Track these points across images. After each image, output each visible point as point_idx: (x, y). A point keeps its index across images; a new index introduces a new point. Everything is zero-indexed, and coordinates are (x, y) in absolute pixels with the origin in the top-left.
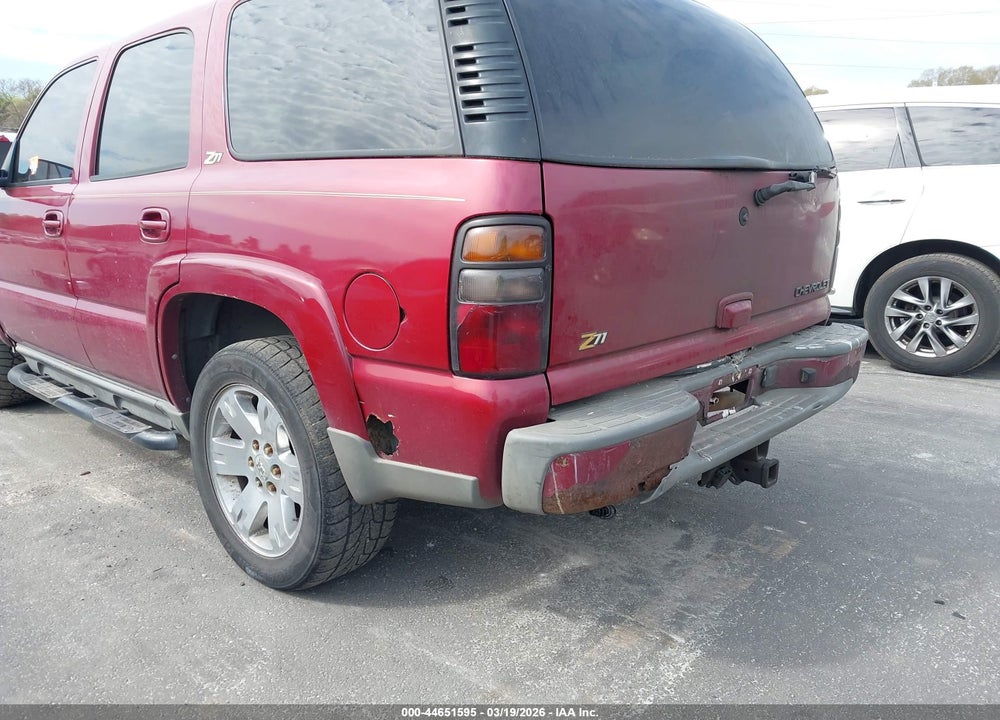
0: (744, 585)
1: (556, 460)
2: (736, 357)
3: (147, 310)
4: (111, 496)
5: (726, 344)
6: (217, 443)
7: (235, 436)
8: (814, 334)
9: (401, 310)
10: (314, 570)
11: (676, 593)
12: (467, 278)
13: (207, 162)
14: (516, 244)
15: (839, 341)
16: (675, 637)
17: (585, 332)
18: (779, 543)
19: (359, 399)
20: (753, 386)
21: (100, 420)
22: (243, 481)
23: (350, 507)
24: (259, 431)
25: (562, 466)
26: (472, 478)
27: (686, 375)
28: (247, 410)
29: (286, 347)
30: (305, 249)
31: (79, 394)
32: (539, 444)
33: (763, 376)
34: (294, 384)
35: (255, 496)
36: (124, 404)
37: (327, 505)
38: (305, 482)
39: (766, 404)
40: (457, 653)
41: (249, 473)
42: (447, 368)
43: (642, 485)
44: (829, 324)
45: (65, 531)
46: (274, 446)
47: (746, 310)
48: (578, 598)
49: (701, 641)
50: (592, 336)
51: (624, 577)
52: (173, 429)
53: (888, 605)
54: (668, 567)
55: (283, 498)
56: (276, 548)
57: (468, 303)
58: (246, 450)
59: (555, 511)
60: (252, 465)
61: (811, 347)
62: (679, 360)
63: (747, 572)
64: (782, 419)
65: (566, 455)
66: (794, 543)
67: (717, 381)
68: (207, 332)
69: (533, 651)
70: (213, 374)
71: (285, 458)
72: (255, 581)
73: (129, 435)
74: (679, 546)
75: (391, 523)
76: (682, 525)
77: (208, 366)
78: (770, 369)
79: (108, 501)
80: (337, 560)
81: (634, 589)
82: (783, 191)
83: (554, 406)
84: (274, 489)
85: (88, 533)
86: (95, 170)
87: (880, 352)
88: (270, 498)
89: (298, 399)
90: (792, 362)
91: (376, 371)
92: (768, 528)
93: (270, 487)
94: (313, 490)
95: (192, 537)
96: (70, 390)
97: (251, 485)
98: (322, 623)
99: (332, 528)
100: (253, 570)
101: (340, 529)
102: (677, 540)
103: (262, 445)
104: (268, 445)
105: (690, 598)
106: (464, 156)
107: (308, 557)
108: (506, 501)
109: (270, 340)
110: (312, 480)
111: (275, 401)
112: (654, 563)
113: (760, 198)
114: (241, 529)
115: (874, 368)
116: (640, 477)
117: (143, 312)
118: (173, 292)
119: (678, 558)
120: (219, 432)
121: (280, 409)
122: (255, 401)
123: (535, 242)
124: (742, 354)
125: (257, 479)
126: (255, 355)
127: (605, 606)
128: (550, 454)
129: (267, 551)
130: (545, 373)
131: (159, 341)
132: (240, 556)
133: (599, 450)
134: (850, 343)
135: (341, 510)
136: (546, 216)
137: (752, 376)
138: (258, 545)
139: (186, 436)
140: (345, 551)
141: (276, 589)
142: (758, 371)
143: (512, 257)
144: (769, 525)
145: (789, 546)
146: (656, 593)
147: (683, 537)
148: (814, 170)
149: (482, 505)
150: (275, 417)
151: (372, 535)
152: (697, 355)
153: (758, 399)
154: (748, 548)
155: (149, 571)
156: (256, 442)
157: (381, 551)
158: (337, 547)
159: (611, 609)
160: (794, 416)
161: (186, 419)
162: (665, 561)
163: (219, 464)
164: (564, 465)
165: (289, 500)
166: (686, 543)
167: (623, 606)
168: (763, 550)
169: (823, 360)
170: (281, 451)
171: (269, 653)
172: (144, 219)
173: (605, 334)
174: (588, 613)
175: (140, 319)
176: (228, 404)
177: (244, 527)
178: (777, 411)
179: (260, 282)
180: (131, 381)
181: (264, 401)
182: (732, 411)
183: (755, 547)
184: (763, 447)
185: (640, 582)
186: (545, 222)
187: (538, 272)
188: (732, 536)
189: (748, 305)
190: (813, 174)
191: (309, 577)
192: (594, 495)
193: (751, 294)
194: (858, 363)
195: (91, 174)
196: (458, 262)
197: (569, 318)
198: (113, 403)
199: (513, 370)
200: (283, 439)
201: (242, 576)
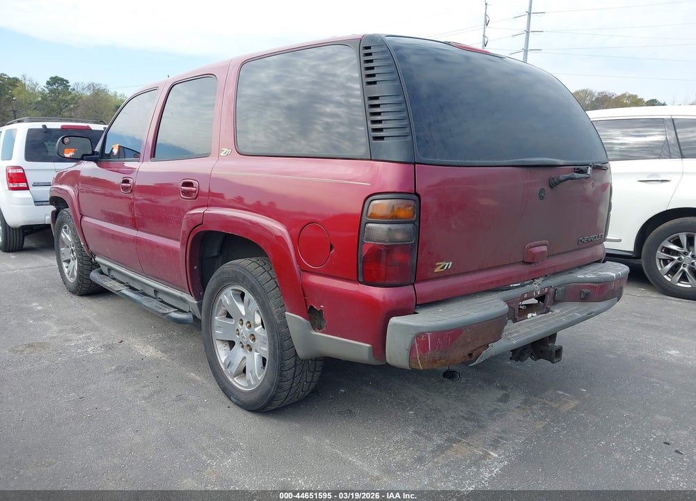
0: (539, 426)
1: (418, 336)
2: (536, 280)
3: (181, 239)
4: (149, 351)
5: (530, 273)
6: (218, 319)
7: (229, 316)
8: (592, 268)
9: (331, 245)
10: (273, 398)
11: (494, 428)
12: (369, 228)
13: (222, 154)
14: (399, 208)
15: (607, 273)
16: (492, 453)
17: (437, 262)
18: (566, 402)
19: (304, 296)
20: (548, 299)
21: (147, 304)
22: (232, 344)
23: (296, 360)
24: (244, 313)
25: (421, 340)
26: (368, 345)
27: (503, 290)
28: (238, 301)
29: (262, 264)
30: (272, 204)
31: (132, 289)
32: (409, 326)
33: (555, 293)
34: (266, 286)
35: (239, 352)
36: (160, 296)
37: (282, 359)
38: (270, 345)
39: (557, 311)
40: (356, 454)
41: (236, 339)
42: (356, 279)
43: (470, 355)
44: (604, 262)
45: (125, 370)
46: (252, 323)
47: (543, 252)
48: (433, 427)
49: (508, 457)
50: (442, 264)
51: (463, 417)
52: (190, 312)
53: (632, 443)
54: (491, 413)
55: (256, 354)
56: (250, 385)
57: (369, 242)
58: (235, 325)
59: (417, 367)
60: (239, 334)
61: (588, 276)
62: (498, 281)
63: (542, 418)
64: (565, 320)
65: (423, 333)
66: (576, 403)
67: (523, 295)
68: (215, 253)
69: (403, 455)
70: (218, 278)
71: (258, 329)
72: (236, 406)
73: (164, 314)
74: (500, 400)
75: (319, 373)
76: (504, 388)
77: (216, 274)
78: (560, 289)
79: (148, 355)
80: (286, 393)
81: (469, 424)
82: (567, 179)
83: (418, 305)
84: (251, 350)
85: (137, 372)
86: (153, 155)
87: (652, 282)
88: (248, 355)
89: (269, 294)
90: (574, 286)
91: (315, 280)
92: (560, 392)
93: (248, 348)
94: (275, 349)
95: (198, 378)
96: (127, 286)
97: (237, 346)
98: (276, 432)
99: (285, 373)
100: (235, 398)
101: (289, 374)
102: (499, 396)
103: (245, 322)
104: (249, 322)
105: (504, 431)
106: (371, 160)
107: (269, 390)
108: (388, 360)
109: (253, 259)
110: (274, 343)
111: (254, 295)
112: (482, 409)
113: (553, 184)
114: (229, 373)
115: (648, 293)
116: (470, 349)
117: (178, 240)
118: (198, 230)
119: (499, 408)
120: (220, 313)
121: (258, 300)
122: (242, 295)
123: (410, 208)
124: (541, 279)
125: (241, 343)
126: (245, 268)
127: (450, 433)
128: (414, 332)
129: (245, 387)
130: (413, 285)
131: (188, 258)
132: (227, 390)
133: (444, 331)
134: (614, 275)
135: (290, 362)
136: (416, 194)
137: (547, 293)
138: (239, 383)
139: (198, 316)
140: (291, 388)
141: (249, 410)
142: (552, 290)
143: (395, 217)
144: (561, 390)
145: (573, 404)
146: (482, 427)
147: (503, 394)
148: (591, 166)
149: (374, 362)
150: (255, 305)
151: (308, 380)
152: (511, 279)
153: (551, 309)
154: (545, 404)
155: (174, 397)
156: (241, 320)
157: (312, 392)
158: (286, 385)
159: (453, 435)
160: (574, 319)
161: (200, 305)
162: (489, 409)
163: (218, 333)
164: (423, 339)
165: (260, 355)
166: (504, 399)
167: (460, 433)
168: (555, 406)
169: (595, 285)
170: (256, 326)
171: (245, 446)
172: (182, 186)
173: (451, 263)
174: (438, 436)
175: (176, 245)
176: (227, 297)
177: (231, 372)
178: (563, 315)
179: (247, 224)
180: (166, 281)
181: (248, 296)
182: (534, 315)
183: (550, 403)
184: (553, 337)
185: (472, 420)
186: (415, 197)
187: (410, 226)
188: (536, 396)
189: (544, 248)
190: (590, 168)
191: (270, 403)
192: (440, 358)
193: (547, 242)
194: (621, 289)
195: (151, 157)
196: (365, 219)
197: (429, 253)
198: (153, 295)
199: (395, 282)
200: (258, 320)
201: (229, 402)
